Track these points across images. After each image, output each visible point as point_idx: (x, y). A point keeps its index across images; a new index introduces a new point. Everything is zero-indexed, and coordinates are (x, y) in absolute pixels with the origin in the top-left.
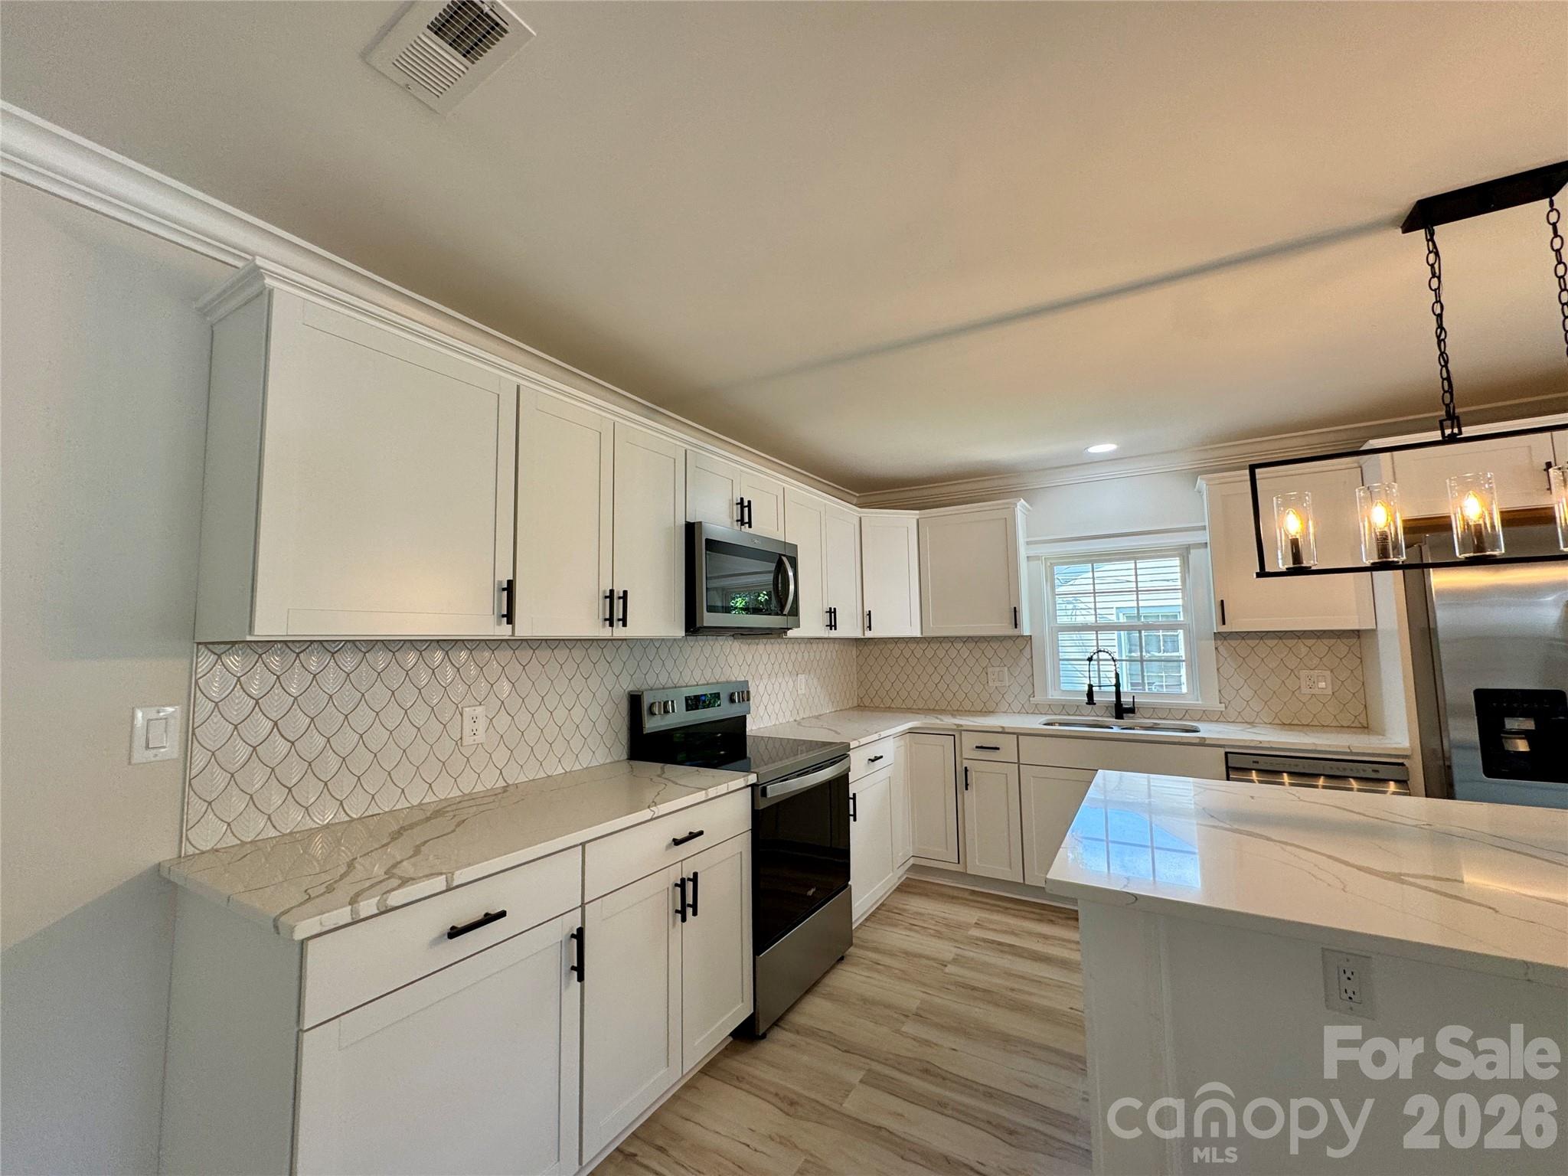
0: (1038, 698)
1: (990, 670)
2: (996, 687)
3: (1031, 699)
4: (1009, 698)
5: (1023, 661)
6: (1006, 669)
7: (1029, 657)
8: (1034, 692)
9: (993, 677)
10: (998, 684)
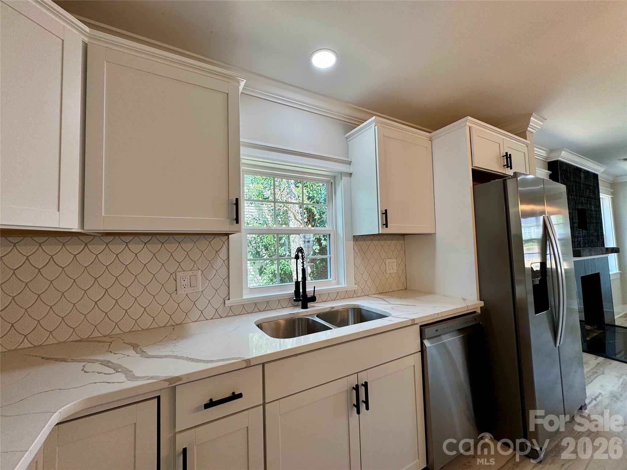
0: (233, 300)
1: (179, 275)
2: (187, 295)
3: (227, 302)
4: (201, 304)
5: (219, 263)
6: (200, 272)
7: (225, 258)
8: (229, 294)
9: (183, 283)
10: (189, 290)
